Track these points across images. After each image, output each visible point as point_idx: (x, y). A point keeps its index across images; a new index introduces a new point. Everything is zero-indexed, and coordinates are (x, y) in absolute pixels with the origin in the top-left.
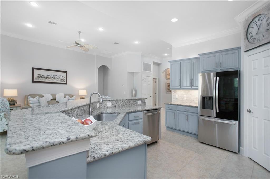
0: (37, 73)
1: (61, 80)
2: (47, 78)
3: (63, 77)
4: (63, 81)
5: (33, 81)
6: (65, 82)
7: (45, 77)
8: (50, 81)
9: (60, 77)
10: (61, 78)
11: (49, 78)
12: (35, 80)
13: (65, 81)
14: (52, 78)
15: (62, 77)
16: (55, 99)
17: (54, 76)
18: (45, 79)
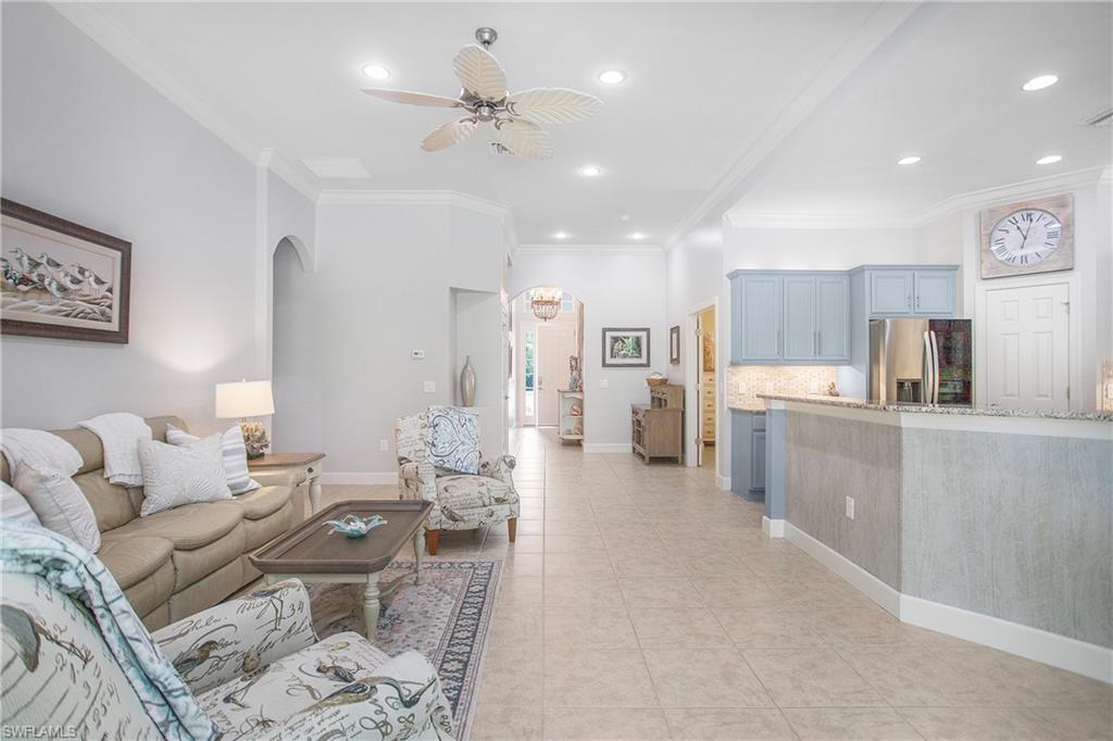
1: (88, 307)
3: (99, 281)
4: (103, 314)
6: (114, 326)
9: (80, 282)
10: (90, 287)
13: (115, 314)
14: (24, 280)
15: (92, 279)
17: (38, 264)
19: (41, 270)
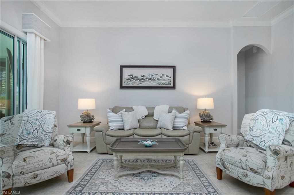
0: (127, 73)
1: (164, 82)
2: (142, 80)
3: (167, 76)
4: (169, 83)
5: (121, 87)
6: (172, 85)
8: (146, 84)
9: (162, 77)
10: (165, 78)
11: (144, 81)
12: (124, 85)
13: (172, 83)
14: (150, 79)
15: (165, 76)
16: (153, 116)
17: (153, 75)
18: (138, 82)
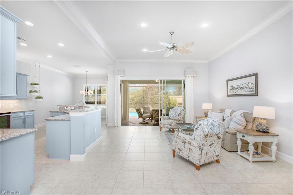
3: (252, 84)
4: (252, 90)
7: (235, 89)
9: (249, 85)
10: (251, 86)
11: (238, 89)
12: (229, 94)
14: (241, 88)
18: (235, 91)
19: (243, 85)
